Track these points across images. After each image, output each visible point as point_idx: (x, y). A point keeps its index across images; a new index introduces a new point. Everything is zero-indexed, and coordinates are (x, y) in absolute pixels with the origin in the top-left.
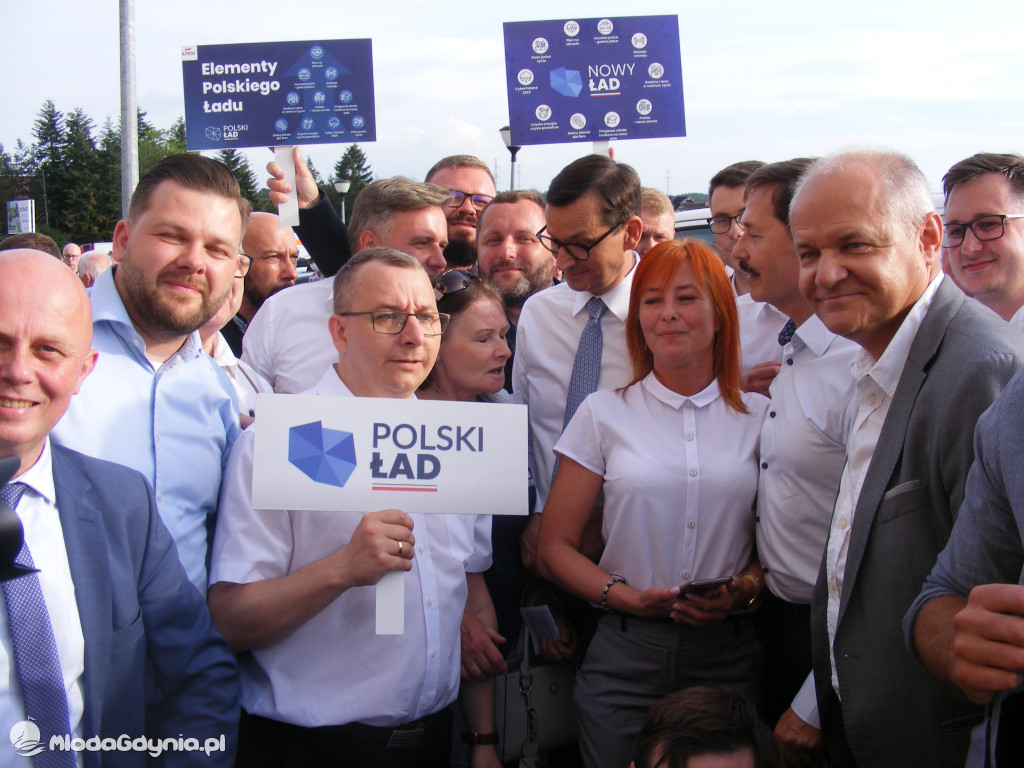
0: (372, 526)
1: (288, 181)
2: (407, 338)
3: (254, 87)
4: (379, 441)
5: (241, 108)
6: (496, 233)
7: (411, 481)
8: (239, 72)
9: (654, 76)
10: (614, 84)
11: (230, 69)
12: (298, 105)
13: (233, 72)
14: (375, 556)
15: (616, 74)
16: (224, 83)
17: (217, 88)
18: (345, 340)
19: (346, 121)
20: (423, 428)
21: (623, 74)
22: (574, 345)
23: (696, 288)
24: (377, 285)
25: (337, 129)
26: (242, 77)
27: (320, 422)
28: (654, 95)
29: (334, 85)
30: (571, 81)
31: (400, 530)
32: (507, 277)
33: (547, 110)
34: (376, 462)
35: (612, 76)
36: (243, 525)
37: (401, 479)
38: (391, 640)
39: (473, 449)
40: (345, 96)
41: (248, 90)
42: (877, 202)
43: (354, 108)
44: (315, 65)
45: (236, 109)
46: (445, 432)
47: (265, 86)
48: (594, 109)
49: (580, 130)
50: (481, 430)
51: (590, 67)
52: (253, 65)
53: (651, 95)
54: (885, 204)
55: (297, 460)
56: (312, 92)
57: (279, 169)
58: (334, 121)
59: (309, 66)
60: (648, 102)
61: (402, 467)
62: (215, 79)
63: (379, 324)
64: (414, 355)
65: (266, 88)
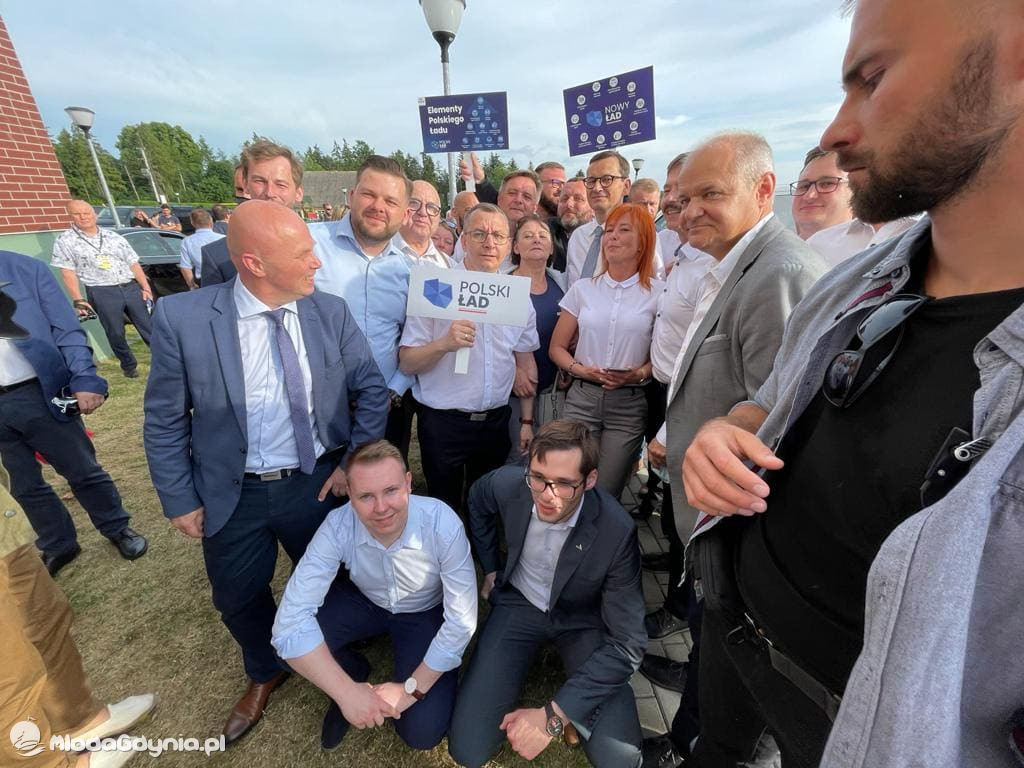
0: (456, 326)
1: (470, 170)
2: (486, 245)
3: (452, 120)
4: (463, 289)
5: (447, 132)
7: (476, 308)
8: (445, 112)
9: (639, 107)
11: (440, 110)
12: (473, 130)
13: (442, 112)
14: (454, 339)
15: (619, 109)
16: (438, 118)
17: (435, 121)
19: (495, 139)
20: (483, 285)
21: (623, 109)
22: (588, 250)
23: (630, 225)
25: (491, 143)
26: (446, 115)
27: (437, 280)
29: (488, 119)
31: (468, 329)
33: (586, 136)
34: (461, 299)
35: (617, 111)
37: (471, 307)
38: (460, 375)
39: (504, 296)
40: (494, 125)
41: (449, 122)
44: (480, 108)
45: (444, 132)
46: (493, 287)
48: (609, 131)
49: (602, 144)
50: (509, 287)
51: (606, 108)
52: (451, 108)
53: (637, 118)
55: (427, 295)
56: (479, 123)
57: (465, 163)
58: (490, 139)
59: (477, 108)
60: (636, 123)
61: (472, 302)
62: (434, 116)
64: (491, 253)
65: (459, 120)
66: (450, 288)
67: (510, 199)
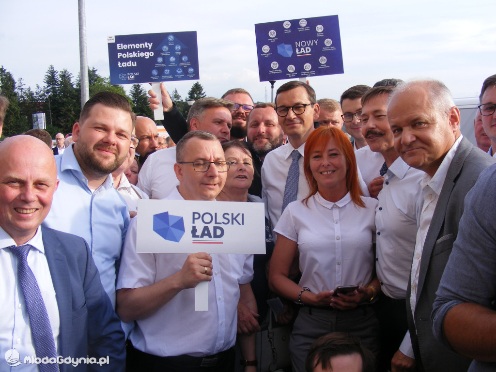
0: (192, 260)
1: (158, 99)
2: (210, 174)
3: (142, 55)
4: (195, 220)
5: (135, 65)
6: (256, 121)
7: (210, 239)
8: (134, 48)
9: (327, 45)
10: (308, 50)
11: (130, 47)
12: (163, 63)
13: (132, 48)
14: (194, 274)
15: (309, 45)
16: (128, 53)
17: (124, 56)
18: (182, 175)
19: (185, 70)
20: (216, 214)
21: (312, 45)
23: (338, 150)
24: (196, 149)
25: (181, 74)
26: (136, 50)
27: (168, 212)
28: (327, 54)
29: (179, 53)
30: (288, 50)
31: (206, 262)
32: (261, 142)
33: (276, 64)
34: (194, 230)
35: (307, 46)
36: (133, 261)
37: (206, 238)
39: (239, 224)
40: (184, 58)
41: (139, 56)
42: (427, 103)
44: (170, 44)
45: (133, 65)
46: (226, 216)
47: (147, 54)
48: (299, 62)
49: (292, 73)
50: (243, 215)
51: (296, 43)
52: (141, 45)
53: (326, 54)
54: (431, 103)
55: (157, 230)
56: (169, 57)
57: (154, 93)
58: (180, 70)
59: (167, 45)
60: (324, 58)
61: (206, 232)
62: (124, 51)
63: (197, 167)
64: (214, 181)
65: (148, 55)
66: (181, 220)
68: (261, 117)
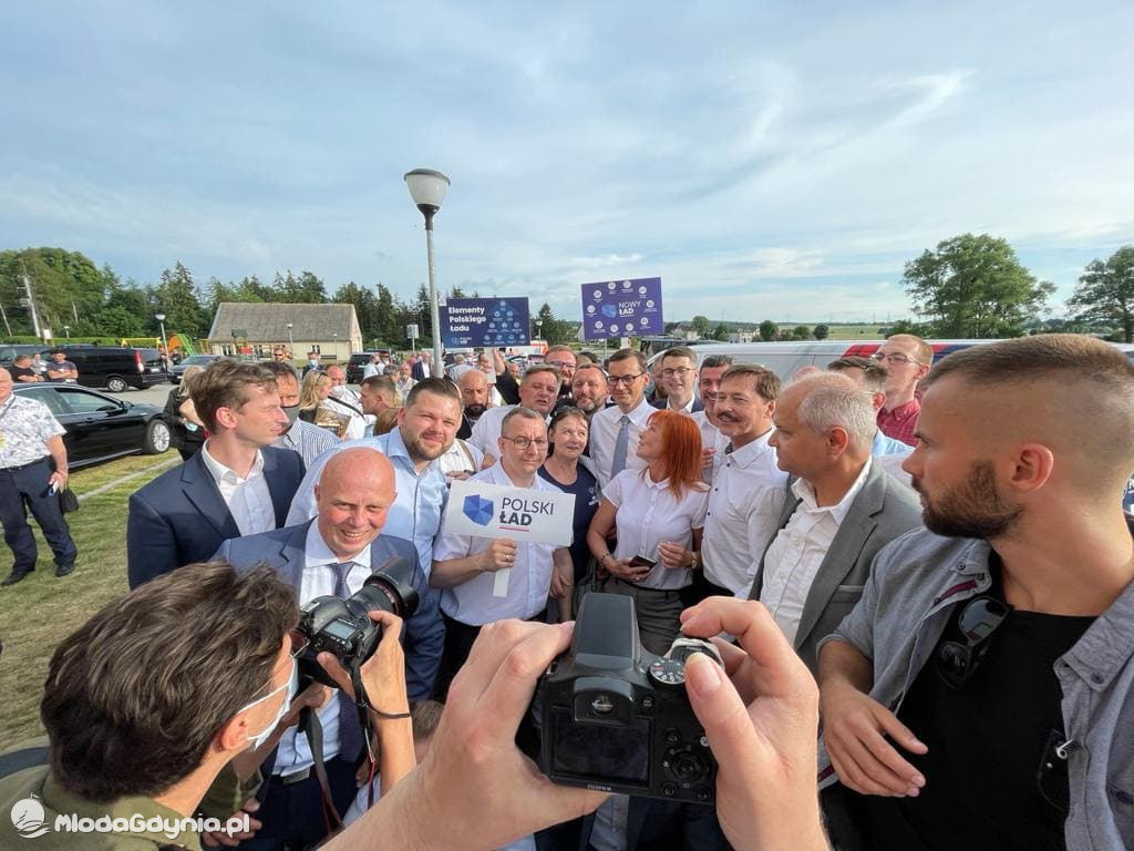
1: (491, 363)
2: (530, 452)
3: (474, 319)
4: (505, 506)
5: (468, 329)
7: (518, 526)
8: (466, 312)
9: (649, 306)
10: (631, 311)
11: (461, 311)
12: (495, 328)
13: (463, 312)
14: (494, 562)
15: (632, 306)
16: (460, 317)
17: (457, 320)
18: (504, 449)
19: (517, 336)
20: (526, 500)
21: (635, 306)
25: (513, 340)
27: (479, 495)
28: (649, 315)
29: (511, 319)
30: (612, 310)
31: (509, 549)
32: (585, 402)
33: (600, 324)
34: (503, 516)
35: (630, 307)
37: (513, 524)
39: (547, 513)
40: (516, 325)
41: (471, 321)
43: (521, 330)
44: (502, 309)
45: (466, 330)
46: (536, 504)
50: (552, 504)
51: (620, 304)
52: (473, 309)
53: (647, 315)
55: (467, 511)
56: (501, 322)
59: (499, 310)
60: (646, 319)
61: (514, 519)
62: (455, 315)
64: (533, 459)
65: (480, 320)
66: (492, 504)
67: (536, 392)
68: (584, 377)
